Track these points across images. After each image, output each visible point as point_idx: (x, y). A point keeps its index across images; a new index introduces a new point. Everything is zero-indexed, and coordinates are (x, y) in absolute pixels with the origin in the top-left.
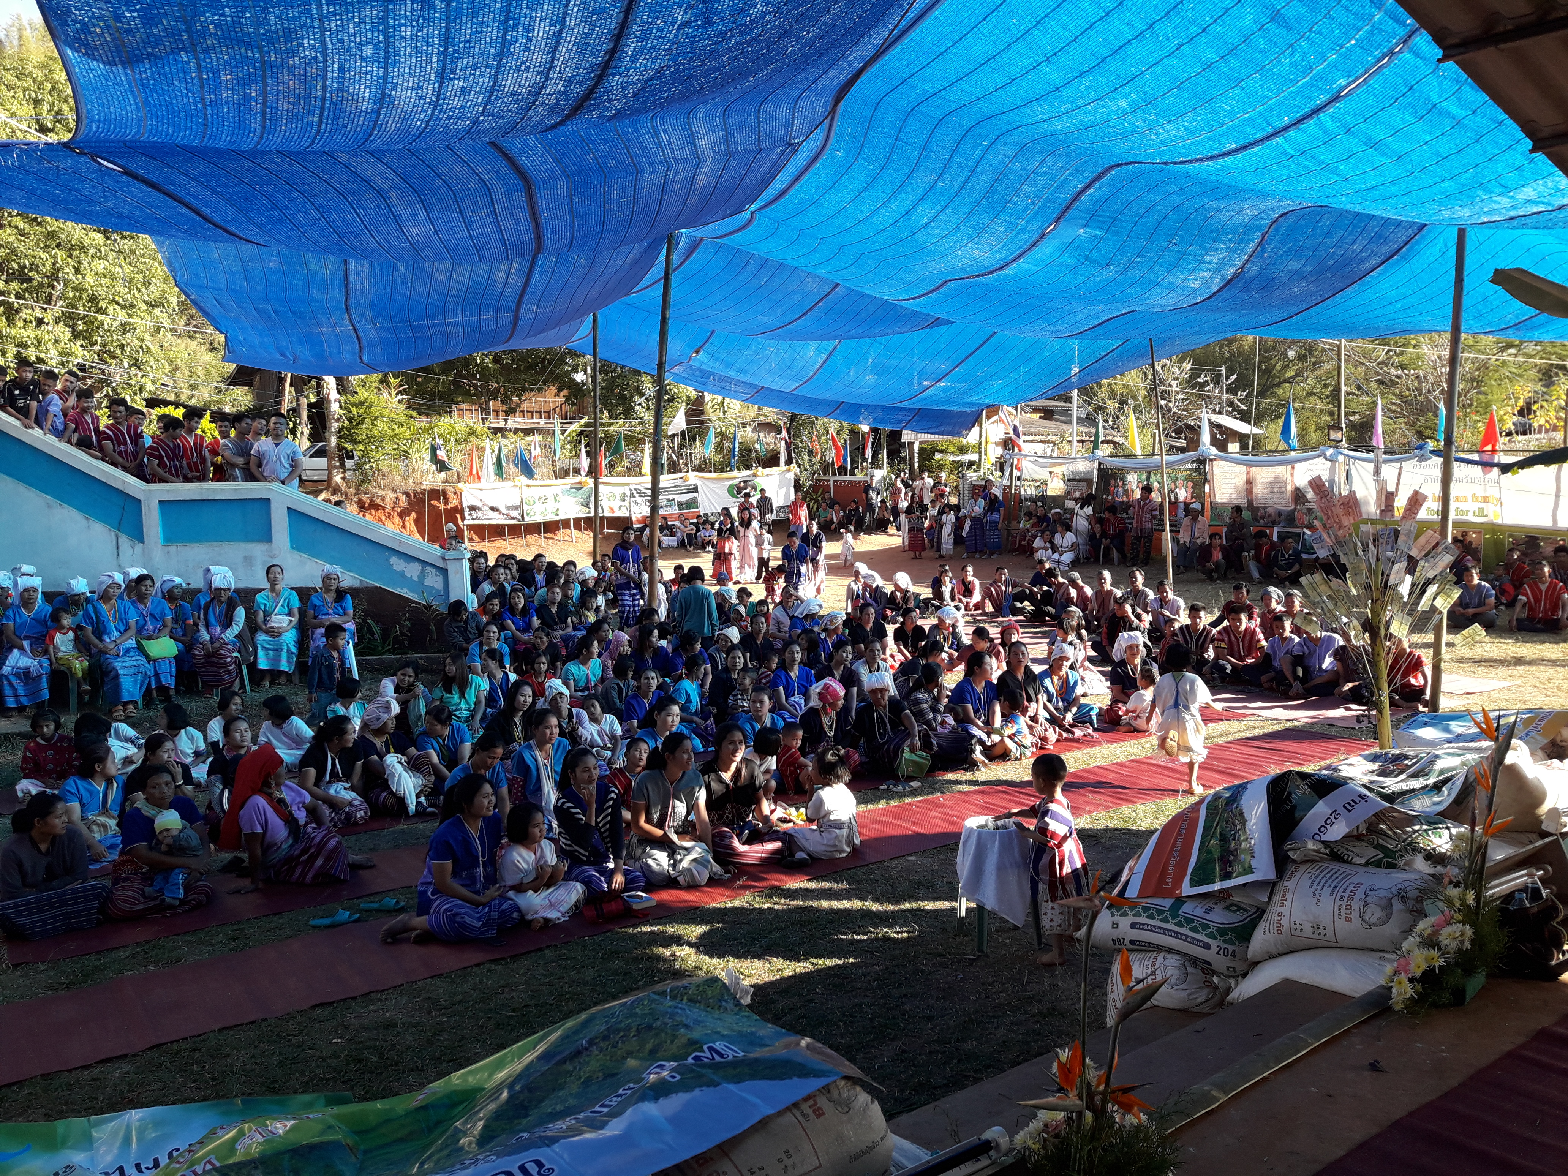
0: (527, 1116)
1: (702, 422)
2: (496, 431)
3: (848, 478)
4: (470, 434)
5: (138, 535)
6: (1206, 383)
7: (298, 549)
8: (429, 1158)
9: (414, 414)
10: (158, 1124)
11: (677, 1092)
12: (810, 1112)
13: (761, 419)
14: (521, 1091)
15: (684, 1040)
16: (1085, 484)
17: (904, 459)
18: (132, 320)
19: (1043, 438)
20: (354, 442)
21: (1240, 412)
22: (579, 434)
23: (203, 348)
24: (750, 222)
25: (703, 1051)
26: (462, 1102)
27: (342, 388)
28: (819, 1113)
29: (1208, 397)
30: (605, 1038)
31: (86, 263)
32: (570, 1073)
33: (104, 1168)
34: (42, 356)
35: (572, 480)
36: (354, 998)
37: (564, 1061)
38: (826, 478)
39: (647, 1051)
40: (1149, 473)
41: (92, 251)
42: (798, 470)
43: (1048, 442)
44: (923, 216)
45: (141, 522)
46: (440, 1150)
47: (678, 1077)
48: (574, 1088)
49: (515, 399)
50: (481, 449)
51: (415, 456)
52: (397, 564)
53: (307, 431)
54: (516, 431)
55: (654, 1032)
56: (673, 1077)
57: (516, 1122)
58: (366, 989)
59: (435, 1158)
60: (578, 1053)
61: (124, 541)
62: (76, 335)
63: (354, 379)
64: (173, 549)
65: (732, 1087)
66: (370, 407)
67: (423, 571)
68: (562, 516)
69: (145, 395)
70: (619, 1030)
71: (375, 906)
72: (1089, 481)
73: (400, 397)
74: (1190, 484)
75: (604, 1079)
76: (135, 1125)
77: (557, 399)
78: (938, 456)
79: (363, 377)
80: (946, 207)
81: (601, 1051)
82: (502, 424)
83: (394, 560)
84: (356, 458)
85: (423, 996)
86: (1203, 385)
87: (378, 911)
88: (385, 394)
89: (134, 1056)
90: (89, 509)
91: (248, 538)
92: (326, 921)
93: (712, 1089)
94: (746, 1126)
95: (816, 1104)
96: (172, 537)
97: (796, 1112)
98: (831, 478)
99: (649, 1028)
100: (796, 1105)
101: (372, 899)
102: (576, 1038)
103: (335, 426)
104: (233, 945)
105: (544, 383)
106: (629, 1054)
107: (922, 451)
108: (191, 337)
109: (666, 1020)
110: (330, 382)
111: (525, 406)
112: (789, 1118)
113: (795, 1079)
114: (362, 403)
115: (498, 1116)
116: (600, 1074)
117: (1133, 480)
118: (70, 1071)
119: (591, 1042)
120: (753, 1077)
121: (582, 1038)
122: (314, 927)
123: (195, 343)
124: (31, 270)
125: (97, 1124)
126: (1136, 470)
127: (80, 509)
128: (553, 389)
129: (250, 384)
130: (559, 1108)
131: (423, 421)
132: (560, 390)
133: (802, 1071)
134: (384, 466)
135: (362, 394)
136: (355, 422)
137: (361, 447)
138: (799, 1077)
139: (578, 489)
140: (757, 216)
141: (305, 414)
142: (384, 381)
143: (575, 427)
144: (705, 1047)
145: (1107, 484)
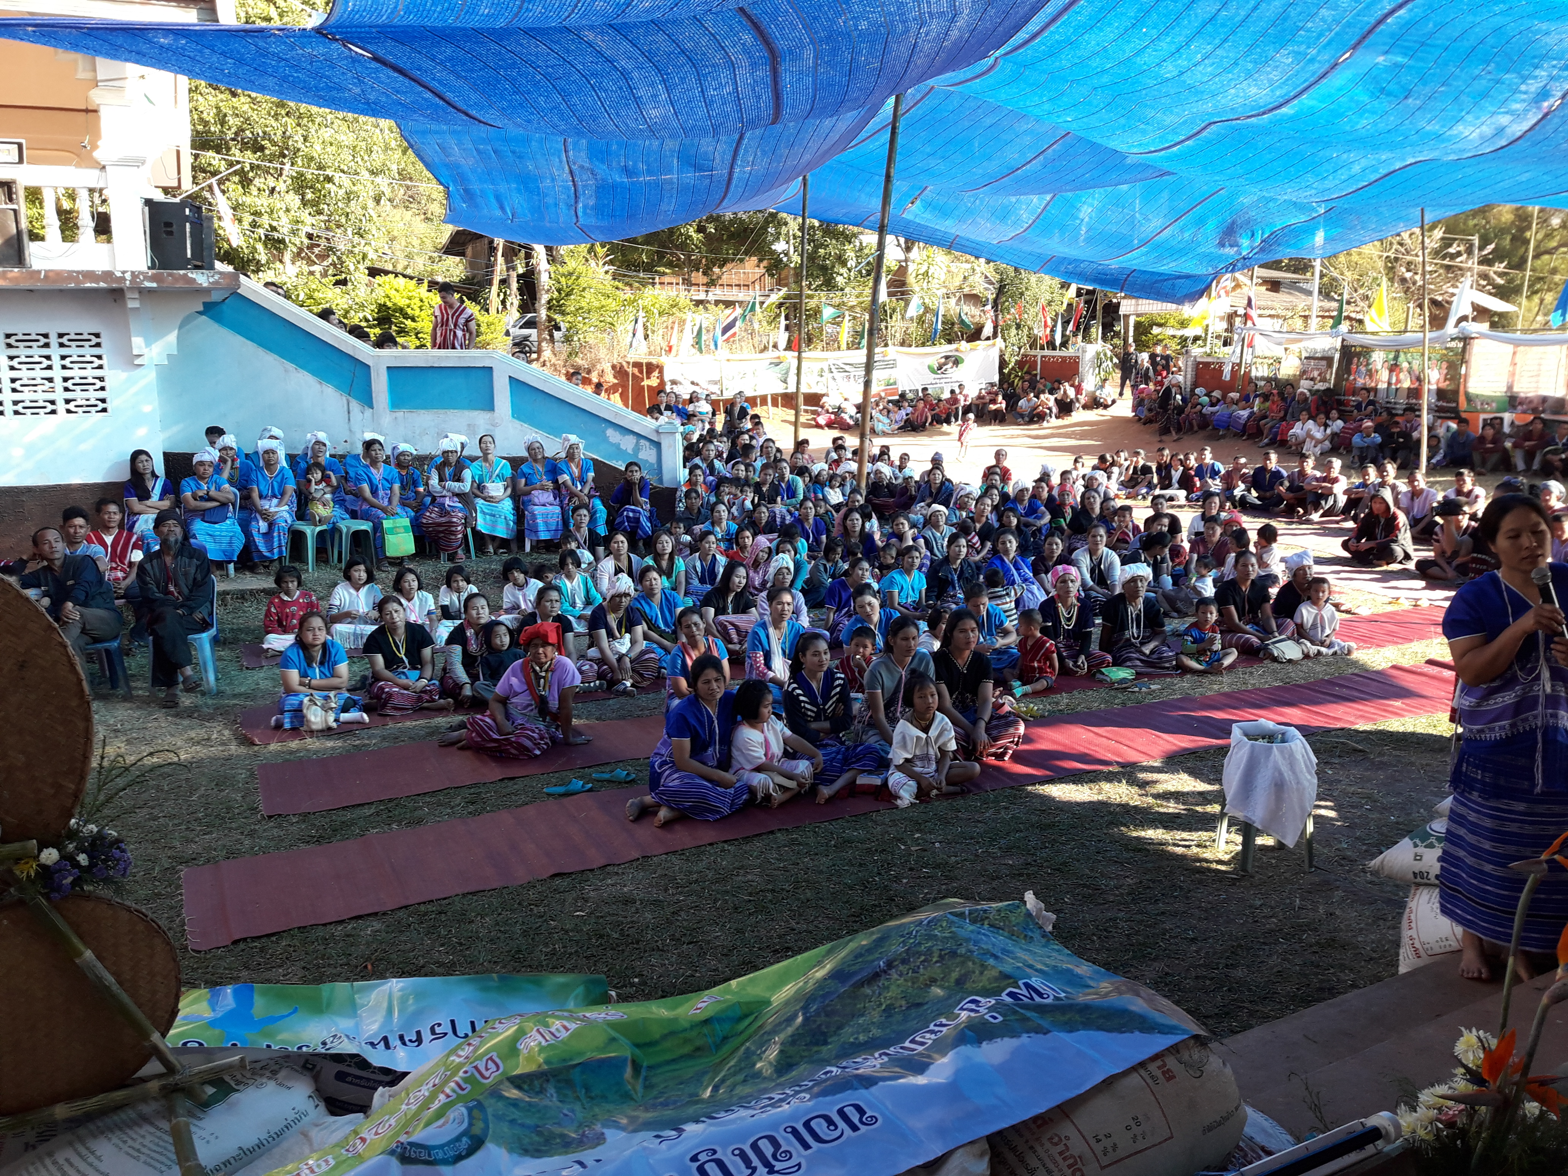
0: (826, 1043)
1: (903, 293)
2: (698, 303)
3: (1057, 353)
4: (673, 306)
5: (367, 400)
6: (1459, 254)
7: (519, 419)
8: (723, 1081)
9: (620, 285)
10: (419, 995)
11: (1002, 1036)
12: (1158, 1073)
13: (966, 290)
14: (817, 1013)
15: (995, 973)
16: (1324, 363)
17: (1117, 334)
18: (355, 189)
19: (1273, 312)
20: (563, 313)
21: (1495, 286)
22: (780, 305)
23: (418, 218)
24: (992, 67)
25: (1019, 988)
26: (746, 1016)
27: (552, 258)
28: (1169, 1076)
29: (1460, 269)
30: (904, 962)
31: (313, 131)
32: (868, 998)
33: (370, 1037)
34: (274, 224)
35: (771, 354)
36: (592, 870)
37: (861, 984)
38: (1033, 352)
39: (952, 980)
40: (1398, 352)
41: (319, 120)
42: (1003, 345)
43: (1278, 316)
44: (1197, 53)
45: (370, 386)
46: (735, 1074)
47: (1000, 1019)
48: (876, 1015)
49: (716, 270)
50: (683, 322)
51: (619, 328)
52: (613, 435)
53: (516, 303)
54: (717, 302)
55: (958, 960)
56: (995, 1018)
57: (815, 1049)
58: (602, 862)
59: (728, 1083)
60: (876, 976)
61: (355, 406)
62: (305, 203)
63: (563, 250)
64: (400, 414)
65: (1063, 1035)
66: (578, 278)
67: (637, 443)
68: (760, 392)
69: (368, 263)
70: (920, 954)
71: (606, 776)
72: (1329, 360)
73: (607, 267)
74: (1445, 365)
75: (908, 1008)
76: (397, 994)
77: (757, 270)
78: (1156, 330)
79: (572, 247)
80: (1225, 40)
81: (901, 975)
82: (702, 296)
83: (610, 432)
84: (563, 329)
85: (659, 872)
86: (1453, 257)
87: (609, 781)
88: (592, 263)
89: (384, 914)
90: (322, 375)
91: (473, 406)
92: (561, 790)
93: (1041, 1036)
94: (1088, 1086)
95: (1164, 1065)
96: (398, 402)
97: (1142, 1072)
98: (1039, 353)
99: (953, 954)
100: (1142, 1065)
101: (603, 768)
102: (871, 958)
103: (544, 298)
104: (472, 808)
105: (746, 253)
106: (933, 981)
107: (1138, 325)
108: (407, 207)
109: (971, 947)
110: (540, 250)
111: (725, 279)
112: (1134, 1079)
113: (1137, 1033)
114: (571, 274)
115: (794, 1040)
116: (903, 1003)
117: (1378, 358)
118: (325, 925)
119: (890, 965)
120: (1087, 1025)
121: (879, 959)
122: (549, 795)
123: (410, 213)
124: (263, 139)
125: (361, 990)
126: (1382, 347)
127: (314, 373)
128: (754, 259)
129: (462, 254)
130: (862, 1038)
131: (627, 294)
132: (760, 261)
133: (1144, 1025)
134: (591, 339)
135: (571, 264)
136: (565, 293)
137: (569, 318)
138: (1141, 1031)
139: (777, 364)
140: (1001, 62)
141: (514, 285)
142: (591, 250)
143: (775, 298)
144: (1021, 983)
145: (1349, 363)
